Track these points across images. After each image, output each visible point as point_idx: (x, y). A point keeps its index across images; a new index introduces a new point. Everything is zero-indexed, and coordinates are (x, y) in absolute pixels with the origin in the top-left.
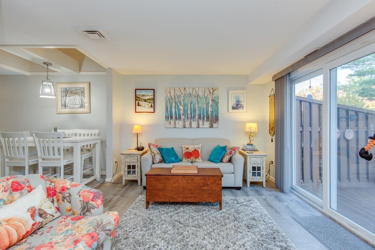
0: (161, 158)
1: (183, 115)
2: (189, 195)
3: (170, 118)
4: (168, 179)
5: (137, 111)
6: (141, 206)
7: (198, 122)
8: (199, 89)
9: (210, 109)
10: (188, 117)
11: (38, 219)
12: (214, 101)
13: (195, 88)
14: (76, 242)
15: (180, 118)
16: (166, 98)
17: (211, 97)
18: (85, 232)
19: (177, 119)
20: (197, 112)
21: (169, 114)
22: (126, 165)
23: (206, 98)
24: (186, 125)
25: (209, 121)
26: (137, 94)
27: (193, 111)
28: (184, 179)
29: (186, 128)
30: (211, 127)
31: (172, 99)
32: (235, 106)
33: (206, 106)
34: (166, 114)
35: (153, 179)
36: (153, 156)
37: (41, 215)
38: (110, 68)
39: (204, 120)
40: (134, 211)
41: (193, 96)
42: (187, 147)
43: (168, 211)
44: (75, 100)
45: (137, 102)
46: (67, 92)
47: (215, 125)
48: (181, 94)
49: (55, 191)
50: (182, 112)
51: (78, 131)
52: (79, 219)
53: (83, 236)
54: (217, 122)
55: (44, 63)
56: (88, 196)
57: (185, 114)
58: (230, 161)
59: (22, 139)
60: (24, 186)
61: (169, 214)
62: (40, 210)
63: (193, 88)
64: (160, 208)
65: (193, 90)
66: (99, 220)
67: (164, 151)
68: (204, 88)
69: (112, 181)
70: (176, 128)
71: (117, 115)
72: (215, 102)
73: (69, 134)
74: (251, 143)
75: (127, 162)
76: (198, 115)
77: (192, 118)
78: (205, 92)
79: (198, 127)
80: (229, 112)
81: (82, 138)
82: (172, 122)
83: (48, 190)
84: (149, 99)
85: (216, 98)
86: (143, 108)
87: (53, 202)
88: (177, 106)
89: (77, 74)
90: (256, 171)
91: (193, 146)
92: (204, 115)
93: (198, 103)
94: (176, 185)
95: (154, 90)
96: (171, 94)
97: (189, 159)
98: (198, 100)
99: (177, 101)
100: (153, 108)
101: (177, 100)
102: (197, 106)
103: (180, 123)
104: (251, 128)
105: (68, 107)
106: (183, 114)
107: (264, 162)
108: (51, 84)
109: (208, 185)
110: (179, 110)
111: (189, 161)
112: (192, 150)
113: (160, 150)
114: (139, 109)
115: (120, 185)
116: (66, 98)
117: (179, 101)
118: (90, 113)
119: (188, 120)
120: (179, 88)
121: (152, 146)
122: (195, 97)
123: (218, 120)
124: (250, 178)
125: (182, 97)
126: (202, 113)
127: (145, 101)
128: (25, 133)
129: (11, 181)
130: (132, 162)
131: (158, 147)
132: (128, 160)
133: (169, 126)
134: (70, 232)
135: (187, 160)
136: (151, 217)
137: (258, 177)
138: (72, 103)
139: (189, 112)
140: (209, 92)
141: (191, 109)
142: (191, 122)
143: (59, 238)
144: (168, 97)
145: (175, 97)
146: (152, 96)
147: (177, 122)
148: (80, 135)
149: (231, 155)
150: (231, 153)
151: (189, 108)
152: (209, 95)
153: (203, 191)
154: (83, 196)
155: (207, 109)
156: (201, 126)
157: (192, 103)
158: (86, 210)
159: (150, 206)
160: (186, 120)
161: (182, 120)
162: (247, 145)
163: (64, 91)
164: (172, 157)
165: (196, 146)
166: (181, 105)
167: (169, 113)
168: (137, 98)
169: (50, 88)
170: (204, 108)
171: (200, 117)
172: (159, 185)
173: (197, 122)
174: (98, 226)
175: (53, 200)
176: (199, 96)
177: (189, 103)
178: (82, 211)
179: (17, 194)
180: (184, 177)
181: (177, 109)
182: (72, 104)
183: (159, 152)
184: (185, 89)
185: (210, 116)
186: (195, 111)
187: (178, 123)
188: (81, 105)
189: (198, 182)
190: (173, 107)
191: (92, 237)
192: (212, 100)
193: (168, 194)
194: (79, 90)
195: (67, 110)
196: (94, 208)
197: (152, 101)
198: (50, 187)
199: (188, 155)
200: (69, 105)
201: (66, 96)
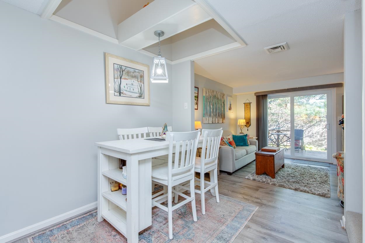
3: (206, 115)
9: (222, 109)
15: (211, 115)
21: (206, 112)
23: (221, 101)
29: (213, 123)
30: (223, 122)
32: (230, 108)
33: (221, 106)
39: (220, 117)
44: (132, 86)
46: (122, 72)
48: (211, 95)
50: (212, 110)
70: (209, 123)
72: (224, 104)
74: (242, 132)
77: (216, 115)
78: (220, 96)
79: (218, 123)
80: (228, 111)
82: (208, 118)
85: (224, 101)
96: (207, 95)
98: (218, 102)
99: (210, 101)
100: (197, 105)
101: (210, 99)
102: (218, 106)
103: (211, 120)
105: (124, 95)
116: (121, 81)
118: (149, 106)
120: (211, 90)
123: (225, 117)
126: (219, 111)
138: (128, 90)
139: (215, 111)
142: (215, 119)
146: (197, 94)
151: (215, 107)
152: (222, 98)
160: (213, 117)
163: (118, 69)
166: (211, 104)
167: (206, 110)
176: (218, 98)
177: (215, 104)
181: (210, 108)
182: (129, 92)
185: (222, 114)
186: (217, 109)
188: (140, 95)
190: (208, 106)
194: (138, 72)
195: (121, 99)
197: (197, 99)
200: (125, 92)
201: (121, 78)
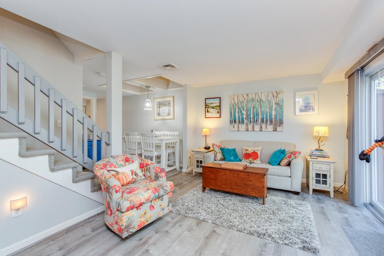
0: (222, 157)
1: (246, 120)
2: (235, 187)
3: (233, 122)
4: (218, 172)
5: (206, 117)
6: (200, 190)
7: (261, 125)
8: (261, 94)
9: (274, 113)
10: (250, 121)
11: (135, 177)
12: (278, 104)
13: (258, 93)
14: (148, 190)
15: (243, 122)
16: (230, 104)
17: (274, 101)
18: (153, 187)
19: (240, 123)
20: (260, 116)
21: (233, 119)
22: (196, 160)
23: (269, 102)
24: (249, 128)
25: (273, 125)
26: (206, 102)
27: (256, 116)
28: (231, 173)
29: (249, 131)
30: (275, 130)
31: (236, 105)
32: (304, 108)
33: (269, 109)
34: (230, 118)
35: (207, 170)
36: (215, 154)
37: (136, 175)
38: (185, 84)
39: (267, 123)
40: (194, 192)
41: (256, 101)
42: (246, 148)
43: (218, 197)
44: (165, 110)
45: (207, 109)
46: (160, 104)
47: (279, 129)
48: (244, 100)
49: (143, 165)
50: (245, 116)
51: (166, 133)
52: (152, 181)
53: (151, 188)
54: (282, 125)
55: (146, 87)
56: (158, 170)
57: (248, 118)
58: (289, 164)
59: (134, 137)
60: (130, 160)
61: (218, 199)
62: (135, 172)
63: (256, 94)
64: (213, 194)
65: (256, 95)
66: (161, 184)
67: (225, 151)
68: (268, 92)
69: (187, 172)
70: (239, 131)
71: (191, 120)
72: (280, 105)
73: (159, 135)
74: (320, 148)
75: (196, 158)
76: (261, 119)
77: (255, 122)
78: (268, 96)
79: (261, 130)
80: (296, 115)
81: (166, 137)
82: (236, 125)
83: (141, 164)
84: (216, 106)
85: (280, 101)
86: (211, 114)
87: (142, 171)
88: (240, 111)
89: (166, 91)
90: (321, 179)
91: (252, 148)
92: (267, 119)
93: (261, 107)
94: (224, 177)
95: (220, 98)
96: (235, 101)
97: (248, 160)
98: (260, 105)
99: (241, 107)
100: (219, 114)
101: (240, 105)
102: (260, 110)
103: (243, 127)
104: (318, 132)
105: (161, 116)
106: (246, 118)
107: (331, 170)
108: (150, 100)
109: (251, 180)
110: (242, 114)
111: (247, 162)
112: (251, 152)
113: (222, 149)
114: (208, 115)
115: (191, 175)
117: (242, 106)
118: (174, 119)
119: (250, 124)
120: (242, 95)
121: (215, 146)
122: (258, 102)
123: (282, 123)
124: (313, 185)
125: (245, 103)
126: (264, 117)
127: (213, 108)
128: (136, 133)
129: (125, 156)
130: (200, 158)
131: (221, 147)
132: (197, 156)
133: (233, 129)
134: (147, 185)
135: (246, 160)
136: (204, 198)
137: (323, 185)
138: (163, 112)
139: (252, 116)
140: (272, 96)
141: (253, 114)
142: (253, 126)
143: (142, 187)
144: (232, 103)
145: (238, 103)
146: (218, 103)
147: (240, 126)
148: (167, 135)
149: (291, 159)
150: (290, 157)
151: (252, 112)
152: (273, 98)
153: (247, 185)
154: (156, 170)
155: (270, 112)
156: (263, 129)
157: (254, 108)
158: (157, 177)
159: (206, 191)
160: (248, 124)
161: (245, 124)
162: (316, 150)
163: (158, 104)
164: (231, 156)
165: (255, 149)
166: (244, 110)
167: (233, 117)
168: (206, 106)
169: (150, 103)
170: (267, 112)
171: (262, 121)
172: (211, 175)
173: (259, 125)
174: (160, 186)
175: (142, 170)
176: (262, 100)
177: (252, 108)
178: (155, 178)
179: (127, 163)
180: (231, 172)
181: (240, 114)
183: (221, 152)
184: (248, 95)
185: (273, 120)
186: (257, 115)
187: (242, 127)
188: (168, 114)
189: (242, 177)
190: (236, 112)
191: (156, 190)
192: (276, 103)
193: (218, 183)
194: (168, 102)
195: (159, 118)
196: (160, 177)
197: (219, 108)
198: (141, 163)
199: (247, 156)
200: (161, 114)
201: (159, 108)
